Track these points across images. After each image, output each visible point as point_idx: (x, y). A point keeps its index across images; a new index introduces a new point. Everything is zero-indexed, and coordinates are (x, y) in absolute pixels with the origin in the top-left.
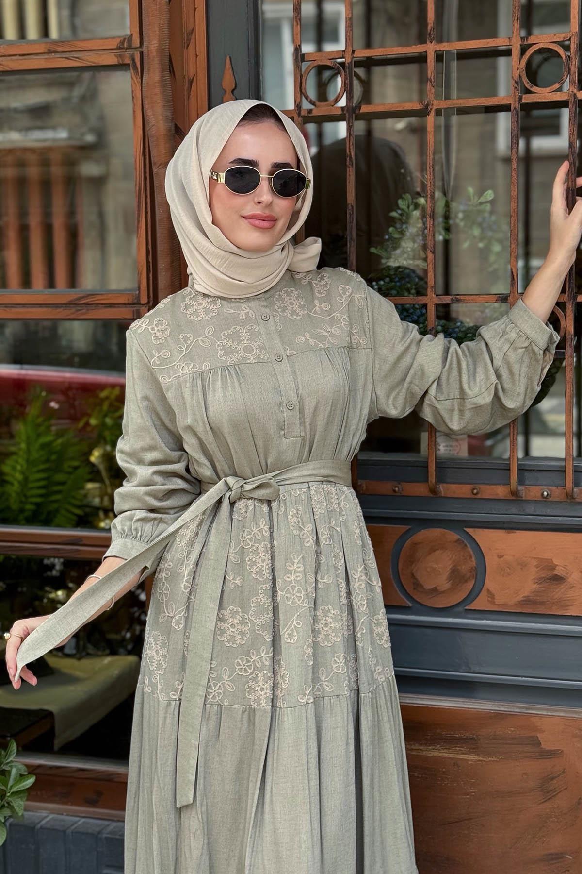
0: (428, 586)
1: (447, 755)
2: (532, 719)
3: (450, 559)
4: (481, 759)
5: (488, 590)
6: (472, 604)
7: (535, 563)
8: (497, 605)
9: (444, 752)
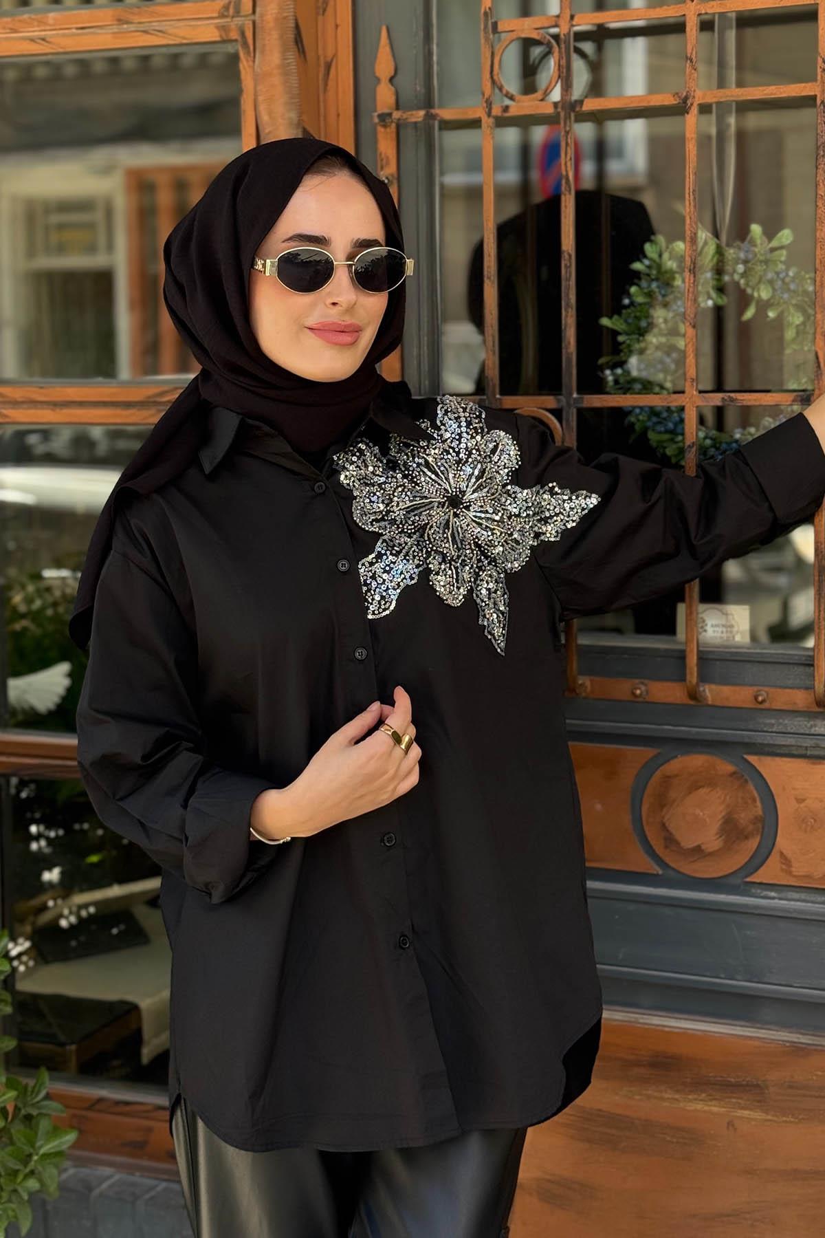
0: (688, 842)
1: (716, 1109)
3: (723, 802)
4: (769, 1117)
5: (782, 853)
6: (755, 874)
8: (795, 876)
9: (711, 1106)
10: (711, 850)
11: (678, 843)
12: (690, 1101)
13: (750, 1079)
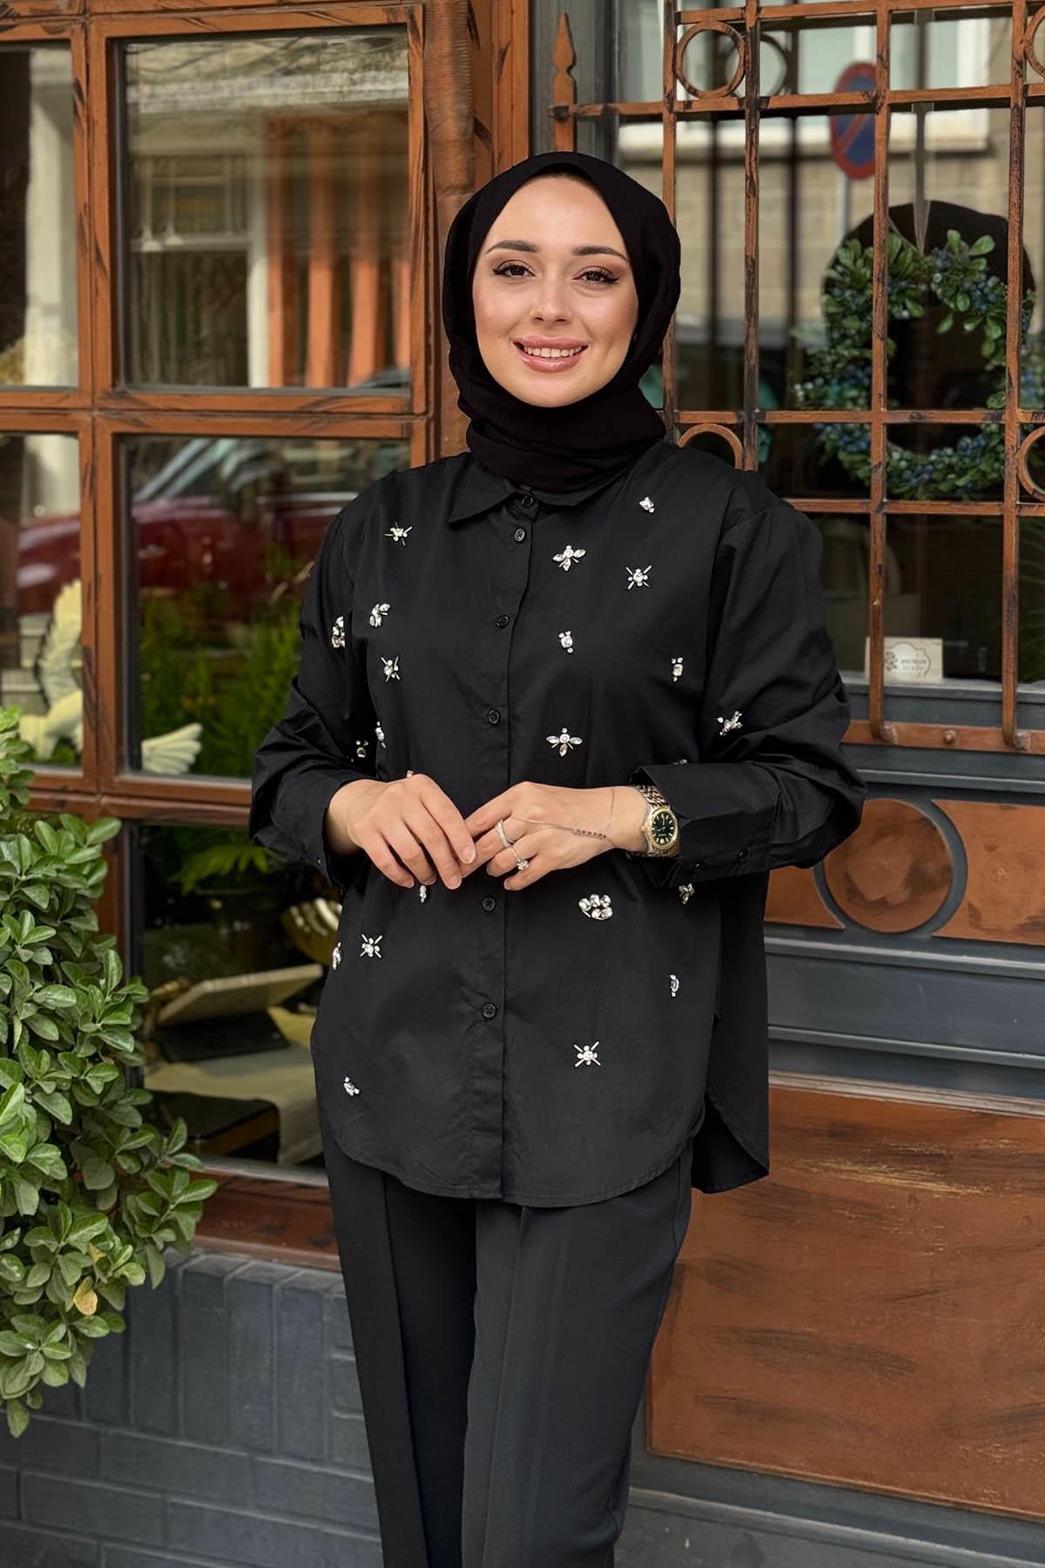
0: (873, 896)
1: (897, 1181)
2: (1035, 1124)
3: (909, 852)
4: (954, 1190)
5: (970, 905)
6: (944, 928)
8: (985, 930)
9: (892, 1178)
10: (896, 902)
11: (862, 896)
12: (870, 1173)
13: (934, 1148)
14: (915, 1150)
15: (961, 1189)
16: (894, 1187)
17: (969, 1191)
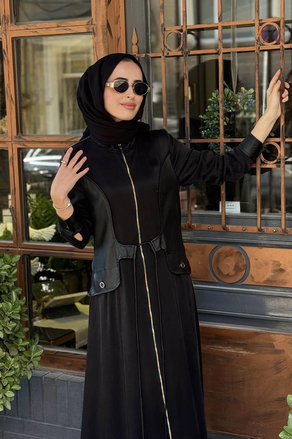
0: (225, 273)
1: (234, 351)
2: (271, 335)
3: (235, 260)
4: (248, 353)
5: (251, 275)
6: (244, 282)
7: (271, 263)
8: (255, 282)
9: (232, 350)
10: (231, 275)
11: (222, 273)
12: (226, 349)
13: (243, 342)
14: (238, 342)
15: (251, 353)
16: (233, 353)
17: (252, 353)
